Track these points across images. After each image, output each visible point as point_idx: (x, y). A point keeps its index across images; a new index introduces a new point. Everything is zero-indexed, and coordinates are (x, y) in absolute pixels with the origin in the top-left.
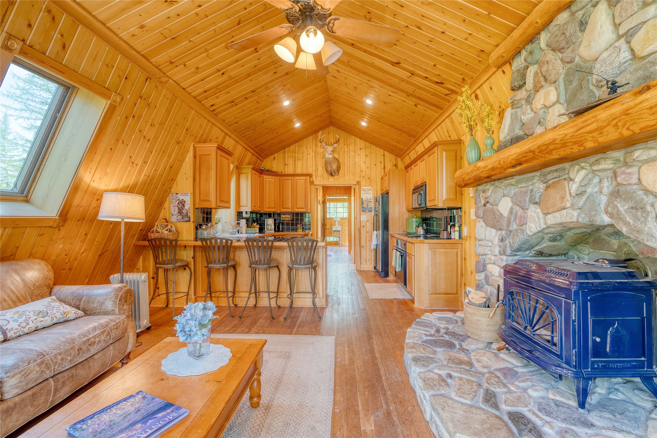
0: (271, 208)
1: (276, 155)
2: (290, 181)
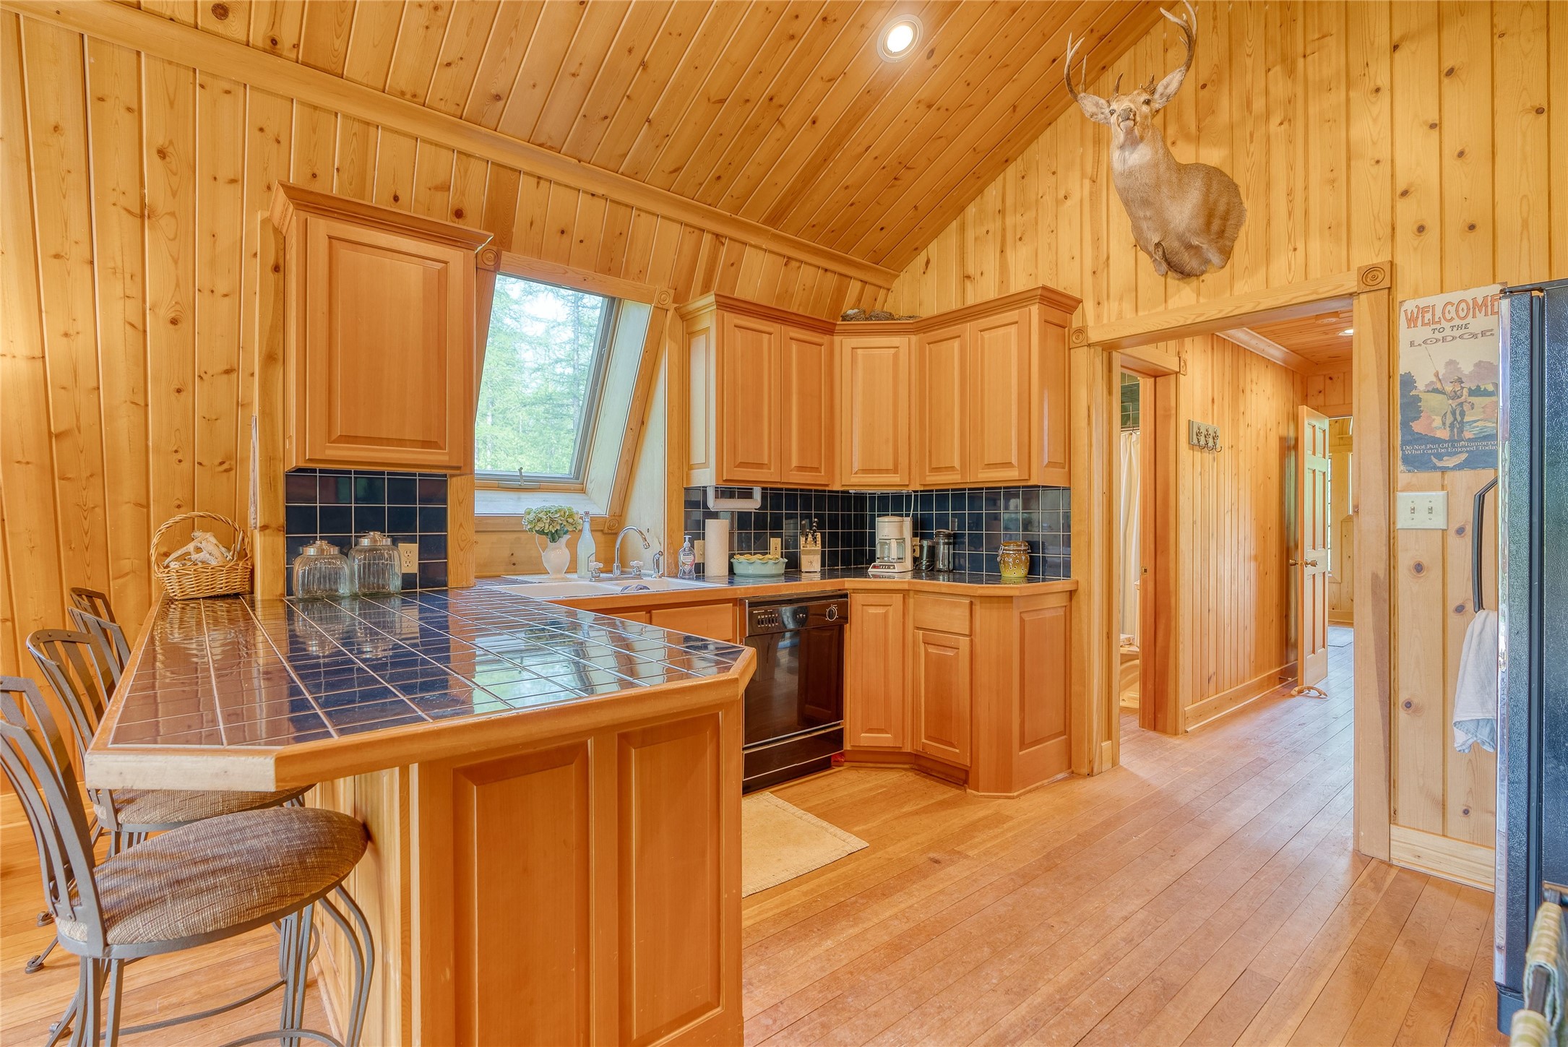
0: (880, 471)
1: (933, 247)
2: (956, 343)
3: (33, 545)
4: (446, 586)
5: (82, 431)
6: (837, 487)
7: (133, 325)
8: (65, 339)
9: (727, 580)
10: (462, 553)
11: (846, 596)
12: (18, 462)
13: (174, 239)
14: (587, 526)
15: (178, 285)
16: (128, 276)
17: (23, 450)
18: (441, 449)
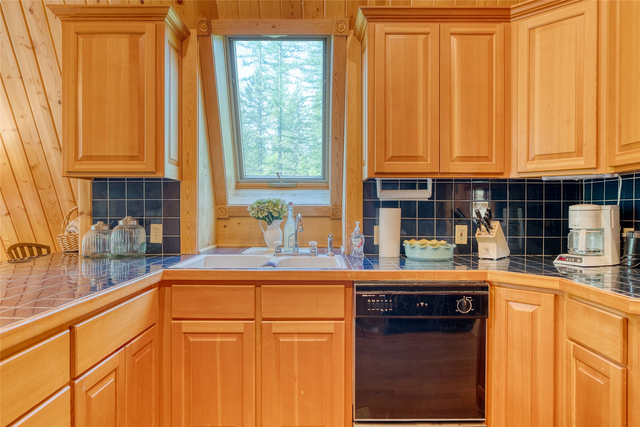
0: (560, 155)
3: (38, 221)
4: (180, 253)
5: (41, 165)
6: (514, 175)
7: (44, 107)
8: (22, 119)
9: (398, 261)
10: (189, 231)
11: (486, 288)
12: (23, 181)
13: (48, 57)
14: (290, 213)
15: (56, 82)
16: (36, 82)
17: (23, 176)
18: (141, 160)
